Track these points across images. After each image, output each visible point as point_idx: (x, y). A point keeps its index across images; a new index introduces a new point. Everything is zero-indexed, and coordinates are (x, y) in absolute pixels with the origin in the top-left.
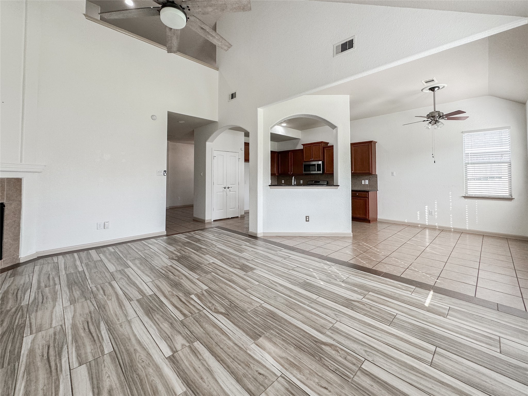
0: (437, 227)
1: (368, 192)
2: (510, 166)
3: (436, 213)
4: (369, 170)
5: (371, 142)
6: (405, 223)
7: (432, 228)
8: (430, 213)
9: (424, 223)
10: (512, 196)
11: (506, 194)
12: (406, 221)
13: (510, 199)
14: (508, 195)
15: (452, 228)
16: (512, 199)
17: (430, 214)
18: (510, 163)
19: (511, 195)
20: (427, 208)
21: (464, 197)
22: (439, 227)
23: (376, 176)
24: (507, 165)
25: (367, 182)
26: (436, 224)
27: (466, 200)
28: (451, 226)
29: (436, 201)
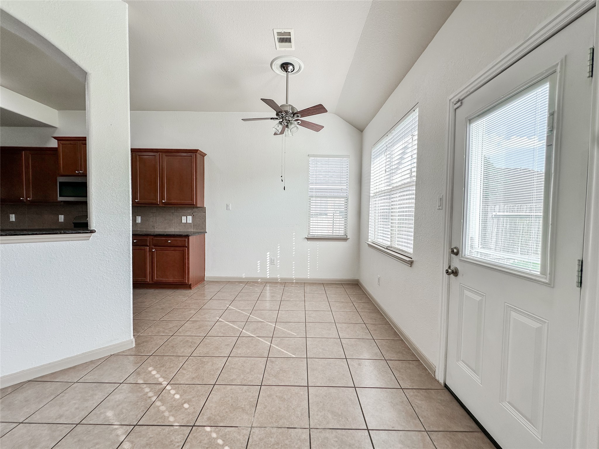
0: (279, 280)
1: (187, 236)
2: (347, 201)
3: (278, 261)
4: (192, 200)
5: (196, 151)
6: (242, 278)
7: (273, 282)
8: (272, 262)
9: (265, 276)
10: (347, 236)
11: (341, 233)
12: (244, 276)
13: (345, 239)
14: (343, 234)
15: (294, 279)
16: (348, 239)
17: (272, 264)
18: (347, 199)
19: (346, 234)
20: (269, 255)
21: (307, 238)
22: (281, 279)
23: (203, 209)
24: (344, 200)
25: (190, 219)
26: (278, 276)
27: (309, 242)
28: (293, 277)
29: (279, 245)
